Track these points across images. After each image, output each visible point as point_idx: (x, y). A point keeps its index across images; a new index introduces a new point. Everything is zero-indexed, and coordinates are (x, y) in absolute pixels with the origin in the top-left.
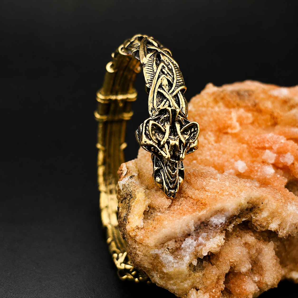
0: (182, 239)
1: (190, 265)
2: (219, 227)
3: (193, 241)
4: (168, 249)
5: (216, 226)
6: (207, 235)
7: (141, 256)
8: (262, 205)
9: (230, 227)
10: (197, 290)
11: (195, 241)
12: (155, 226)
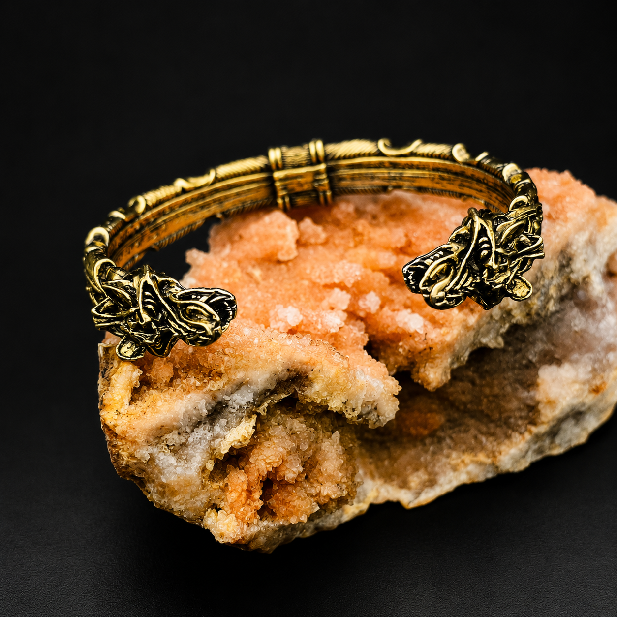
0: (189, 430)
1: (204, 470)
2: (244, 408)
3: (206, 431)
4: (168, 446)
5: (240, 407)
6: (227, 423)
7: (126, 459)
8: (311, 372)
9: (262, 408)
10: (218, 509)
11: (209, 432)
12: (145, 410)
